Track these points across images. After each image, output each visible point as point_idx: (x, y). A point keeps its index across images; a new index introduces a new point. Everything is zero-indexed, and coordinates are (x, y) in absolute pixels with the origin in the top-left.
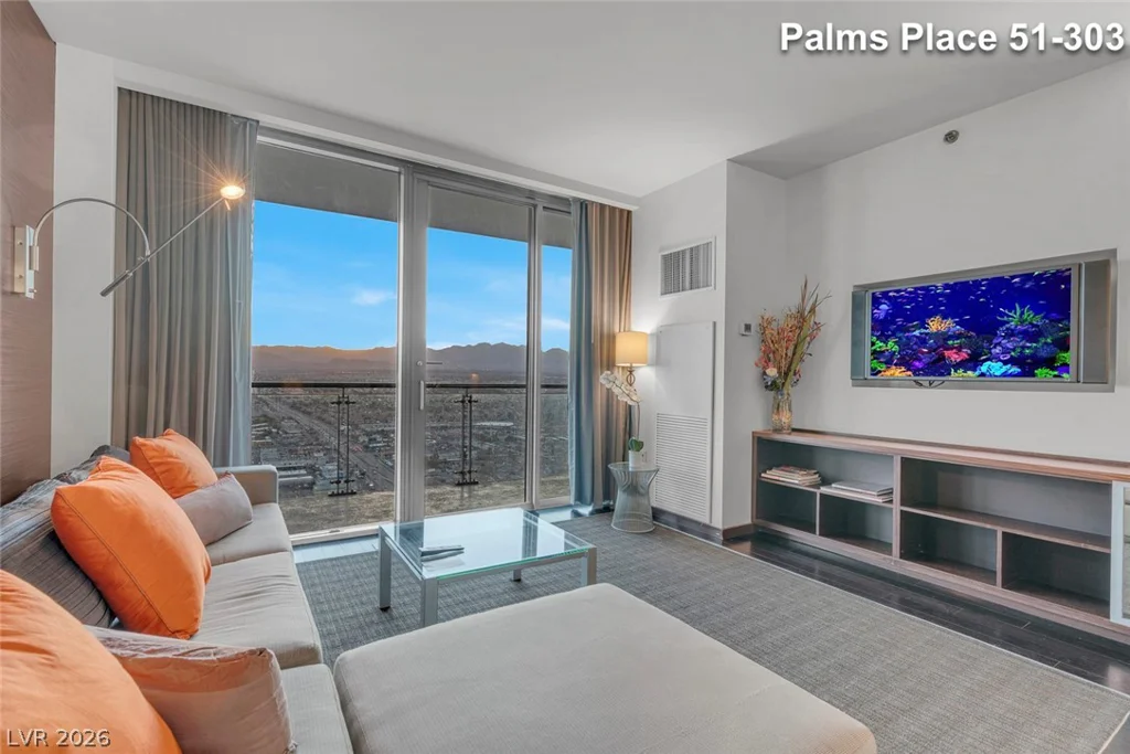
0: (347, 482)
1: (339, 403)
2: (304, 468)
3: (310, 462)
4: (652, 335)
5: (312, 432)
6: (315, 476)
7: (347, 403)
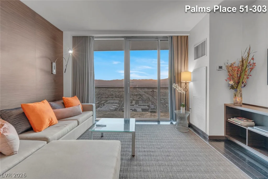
0: (154, 109)
1: (152, 92)
2: (147, 106)
3: (148, 104)
4: (192, 72)
5: (149, 98)
6: (149, 108)
7: (154, 92)
